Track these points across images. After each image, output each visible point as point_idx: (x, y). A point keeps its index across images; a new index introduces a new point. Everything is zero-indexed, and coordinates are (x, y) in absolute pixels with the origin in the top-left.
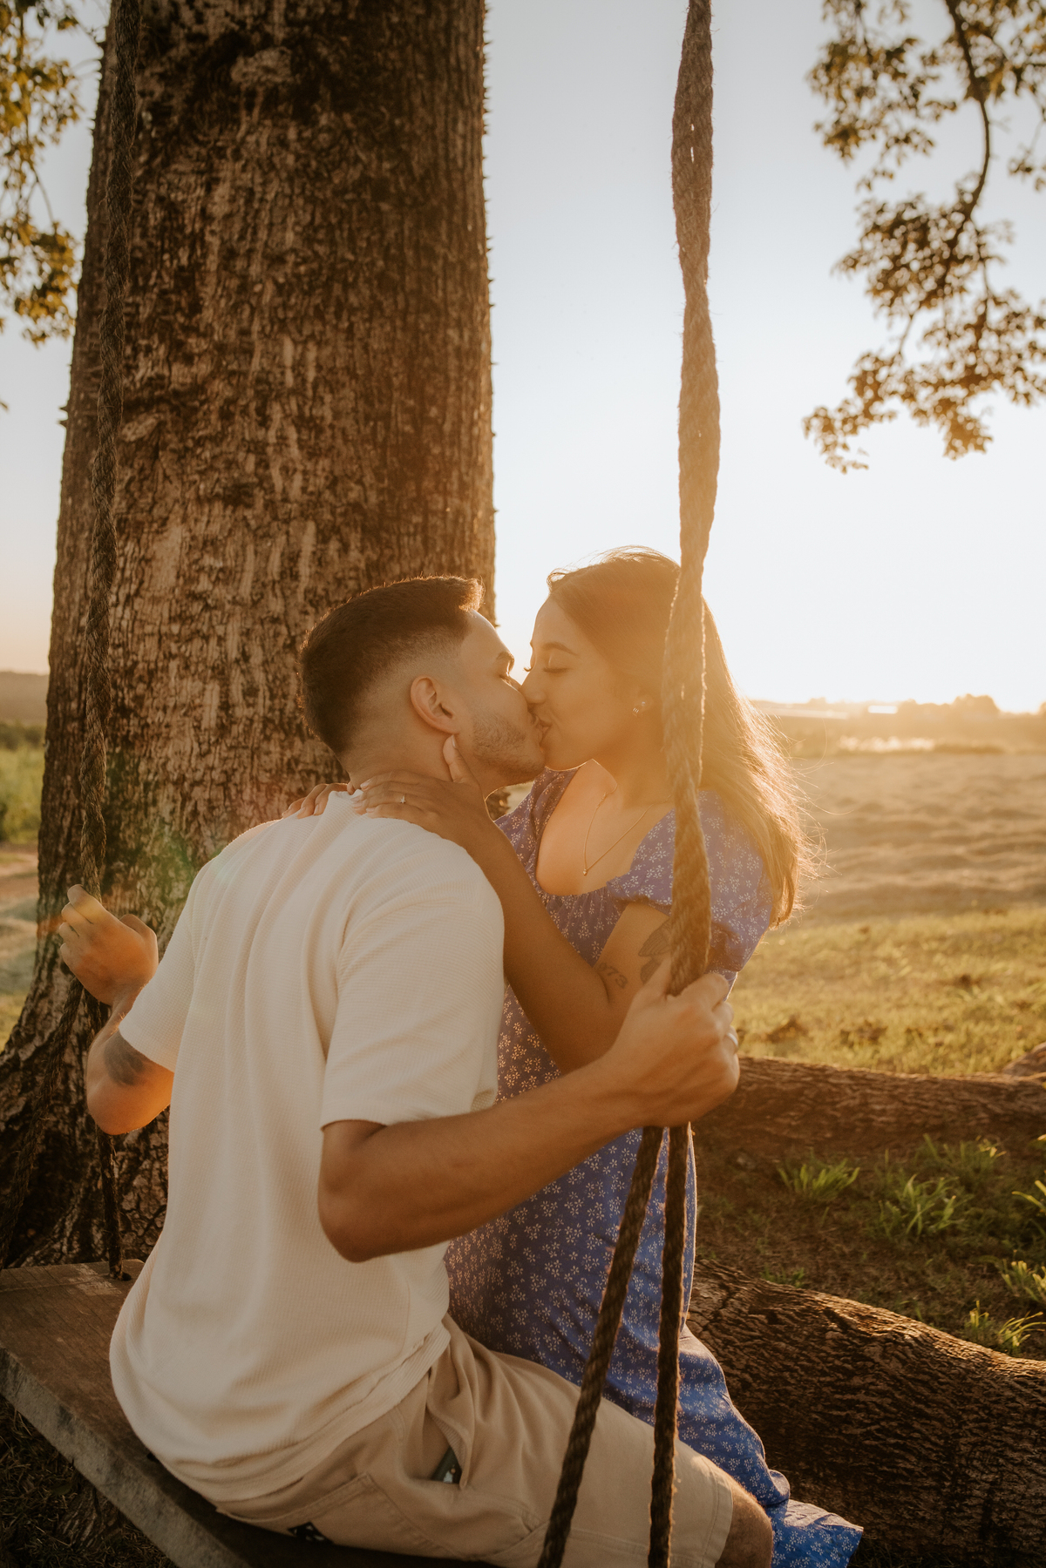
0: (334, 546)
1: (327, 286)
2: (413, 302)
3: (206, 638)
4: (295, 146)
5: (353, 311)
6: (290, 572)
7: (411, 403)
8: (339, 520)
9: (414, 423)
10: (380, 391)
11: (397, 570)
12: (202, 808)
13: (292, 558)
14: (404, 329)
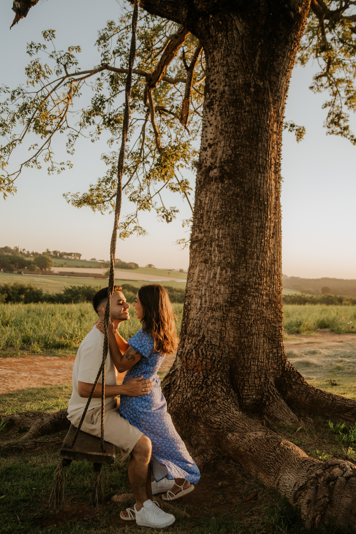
0: (224, 271)
1: (224, 217)
2: (244, 218)
3: (199, 290)
4: (220, 188)
5: (229, 222)
6: (214, 277)
7: (243, 240)
8: (225, 266)
9: (244, 244)
10: (235, 238)
11: (239, 276)
12: (195, 325)
13: (215, 274)
14: (242, 224)
